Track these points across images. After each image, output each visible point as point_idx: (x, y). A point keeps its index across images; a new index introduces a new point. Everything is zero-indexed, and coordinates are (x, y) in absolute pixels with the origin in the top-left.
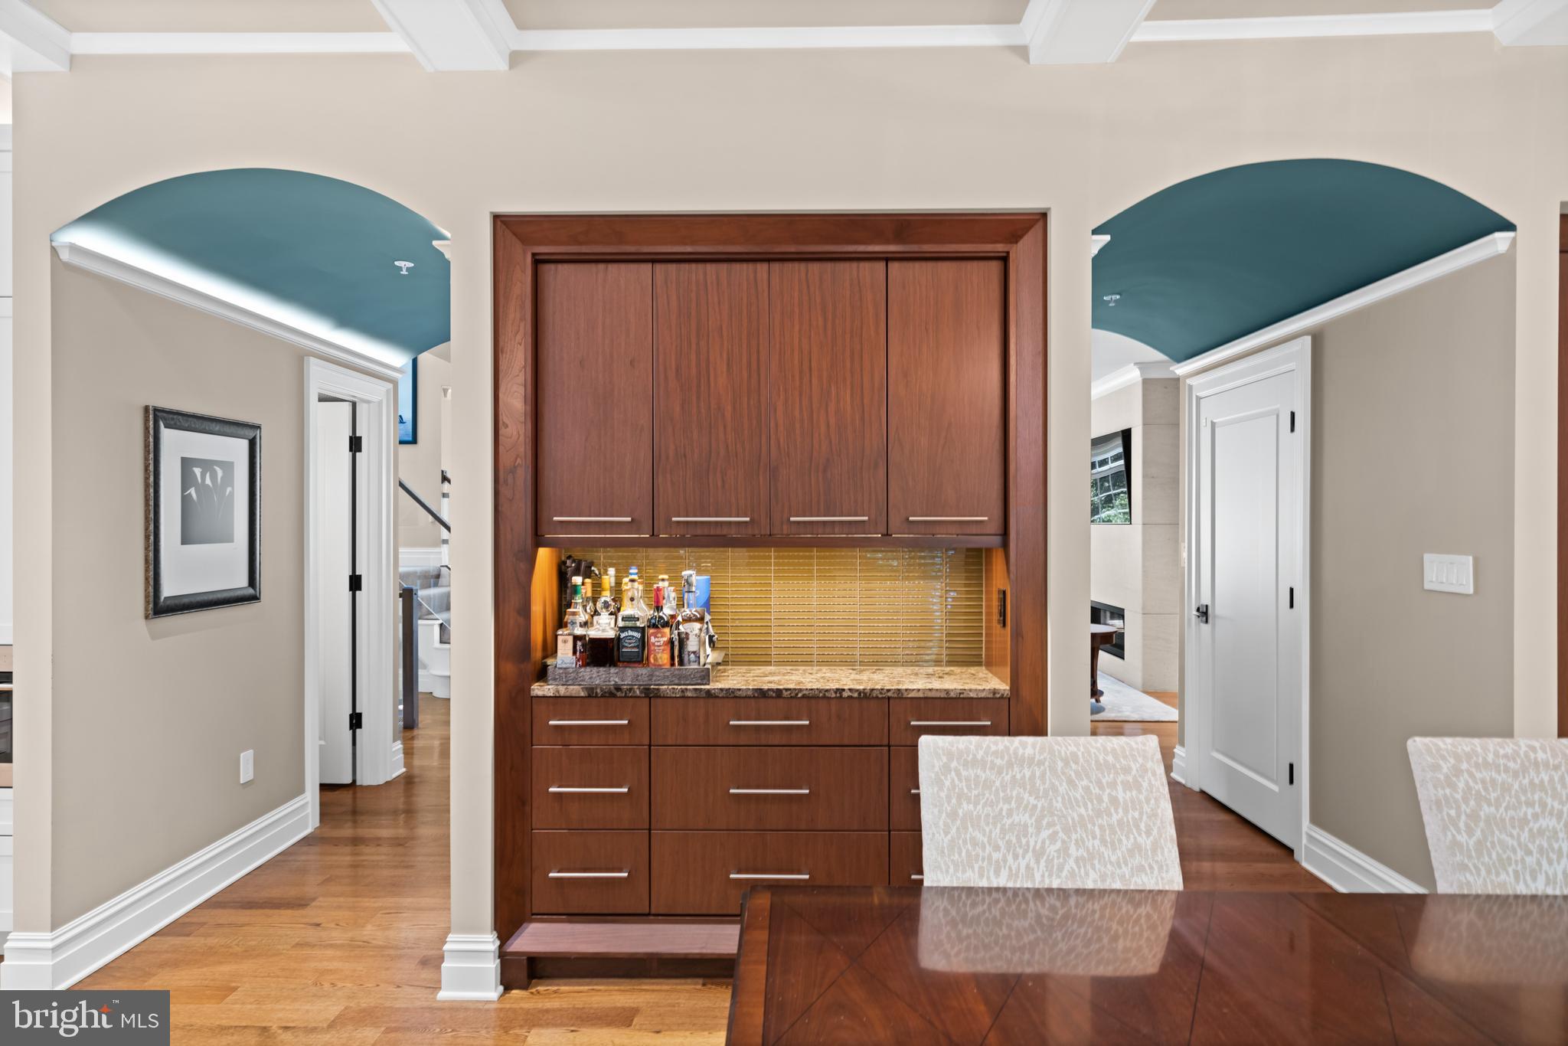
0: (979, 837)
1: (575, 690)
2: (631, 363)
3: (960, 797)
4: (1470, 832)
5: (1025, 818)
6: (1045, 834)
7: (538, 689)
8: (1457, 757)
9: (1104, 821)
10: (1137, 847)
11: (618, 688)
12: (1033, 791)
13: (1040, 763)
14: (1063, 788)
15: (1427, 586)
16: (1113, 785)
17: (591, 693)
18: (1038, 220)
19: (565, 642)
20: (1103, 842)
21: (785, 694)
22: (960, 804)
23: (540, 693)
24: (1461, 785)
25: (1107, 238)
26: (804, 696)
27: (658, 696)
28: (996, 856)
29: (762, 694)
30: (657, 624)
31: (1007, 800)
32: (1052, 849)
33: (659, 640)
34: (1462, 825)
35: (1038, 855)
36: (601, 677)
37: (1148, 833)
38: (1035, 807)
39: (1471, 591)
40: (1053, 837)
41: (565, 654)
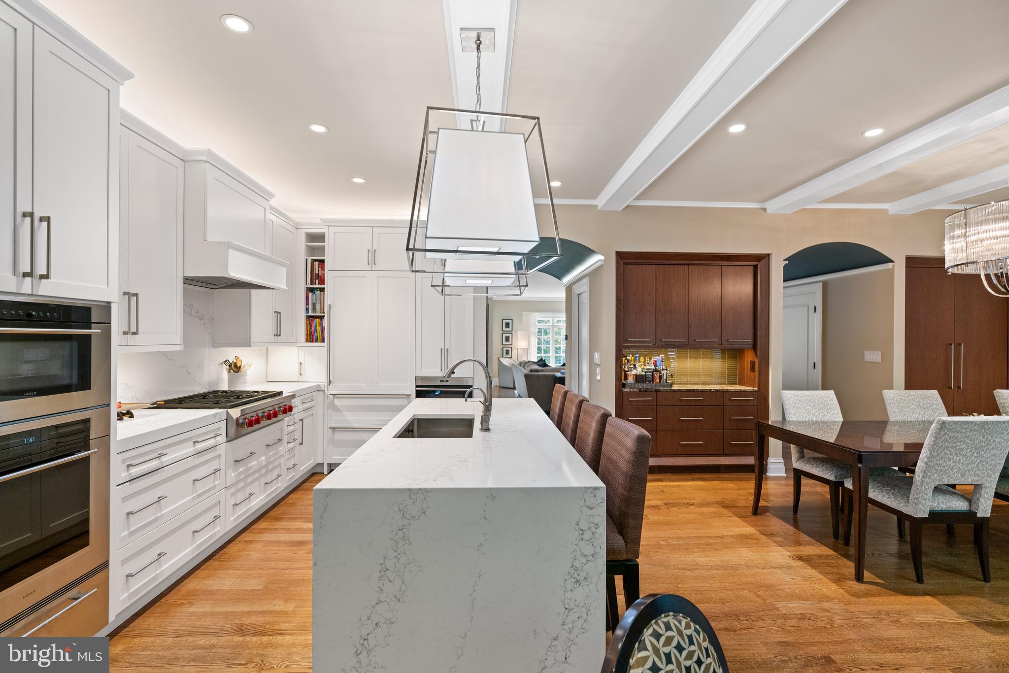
0: (801, 411)
1: (635, 390)
2: (649, 294)
3: (795, 403)
4: (898, 409)
5: (810, 407)
6: (815, 410)
7: (624, 390)
8: (894, 393)
9: (826, 408)
10: (834, 413)
11: (648, 389)
12: (810, 402)
13: (811, 396)
14: (817, 401)
15: (865, 360)
16: (827, 400)
17: (640, 391)
18: (767, 256)
19: (631, 376)
20: (827, 412)
21: (696, 391)
22: (795, 404)
23: (625, 391)
24: (895, 399)
25: (787, 262)
26: (701, 391)
27: (659, 391)
28: (805, 415)
29: (689, 391)
30: (656, 371)
31: (805, 403)
32: (816, 414)
33: (657, 375)
34: (896, 408)
35: (814, 415)
36: (640, 386)
37: (836, 410)
38: (811, 405)
39: (880, 361)
40: (816, 411)
41: (631, 380)
